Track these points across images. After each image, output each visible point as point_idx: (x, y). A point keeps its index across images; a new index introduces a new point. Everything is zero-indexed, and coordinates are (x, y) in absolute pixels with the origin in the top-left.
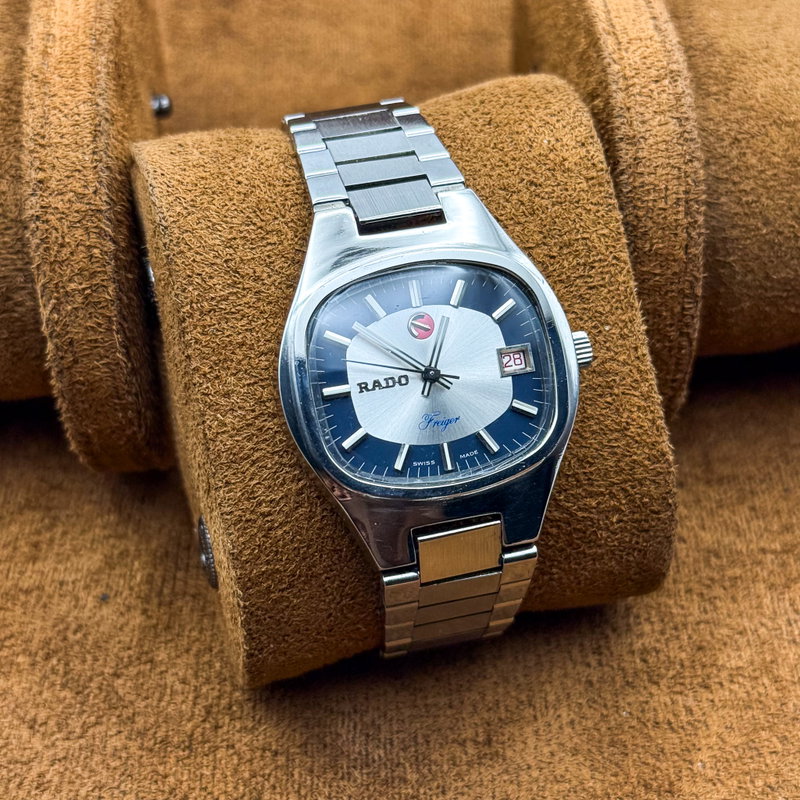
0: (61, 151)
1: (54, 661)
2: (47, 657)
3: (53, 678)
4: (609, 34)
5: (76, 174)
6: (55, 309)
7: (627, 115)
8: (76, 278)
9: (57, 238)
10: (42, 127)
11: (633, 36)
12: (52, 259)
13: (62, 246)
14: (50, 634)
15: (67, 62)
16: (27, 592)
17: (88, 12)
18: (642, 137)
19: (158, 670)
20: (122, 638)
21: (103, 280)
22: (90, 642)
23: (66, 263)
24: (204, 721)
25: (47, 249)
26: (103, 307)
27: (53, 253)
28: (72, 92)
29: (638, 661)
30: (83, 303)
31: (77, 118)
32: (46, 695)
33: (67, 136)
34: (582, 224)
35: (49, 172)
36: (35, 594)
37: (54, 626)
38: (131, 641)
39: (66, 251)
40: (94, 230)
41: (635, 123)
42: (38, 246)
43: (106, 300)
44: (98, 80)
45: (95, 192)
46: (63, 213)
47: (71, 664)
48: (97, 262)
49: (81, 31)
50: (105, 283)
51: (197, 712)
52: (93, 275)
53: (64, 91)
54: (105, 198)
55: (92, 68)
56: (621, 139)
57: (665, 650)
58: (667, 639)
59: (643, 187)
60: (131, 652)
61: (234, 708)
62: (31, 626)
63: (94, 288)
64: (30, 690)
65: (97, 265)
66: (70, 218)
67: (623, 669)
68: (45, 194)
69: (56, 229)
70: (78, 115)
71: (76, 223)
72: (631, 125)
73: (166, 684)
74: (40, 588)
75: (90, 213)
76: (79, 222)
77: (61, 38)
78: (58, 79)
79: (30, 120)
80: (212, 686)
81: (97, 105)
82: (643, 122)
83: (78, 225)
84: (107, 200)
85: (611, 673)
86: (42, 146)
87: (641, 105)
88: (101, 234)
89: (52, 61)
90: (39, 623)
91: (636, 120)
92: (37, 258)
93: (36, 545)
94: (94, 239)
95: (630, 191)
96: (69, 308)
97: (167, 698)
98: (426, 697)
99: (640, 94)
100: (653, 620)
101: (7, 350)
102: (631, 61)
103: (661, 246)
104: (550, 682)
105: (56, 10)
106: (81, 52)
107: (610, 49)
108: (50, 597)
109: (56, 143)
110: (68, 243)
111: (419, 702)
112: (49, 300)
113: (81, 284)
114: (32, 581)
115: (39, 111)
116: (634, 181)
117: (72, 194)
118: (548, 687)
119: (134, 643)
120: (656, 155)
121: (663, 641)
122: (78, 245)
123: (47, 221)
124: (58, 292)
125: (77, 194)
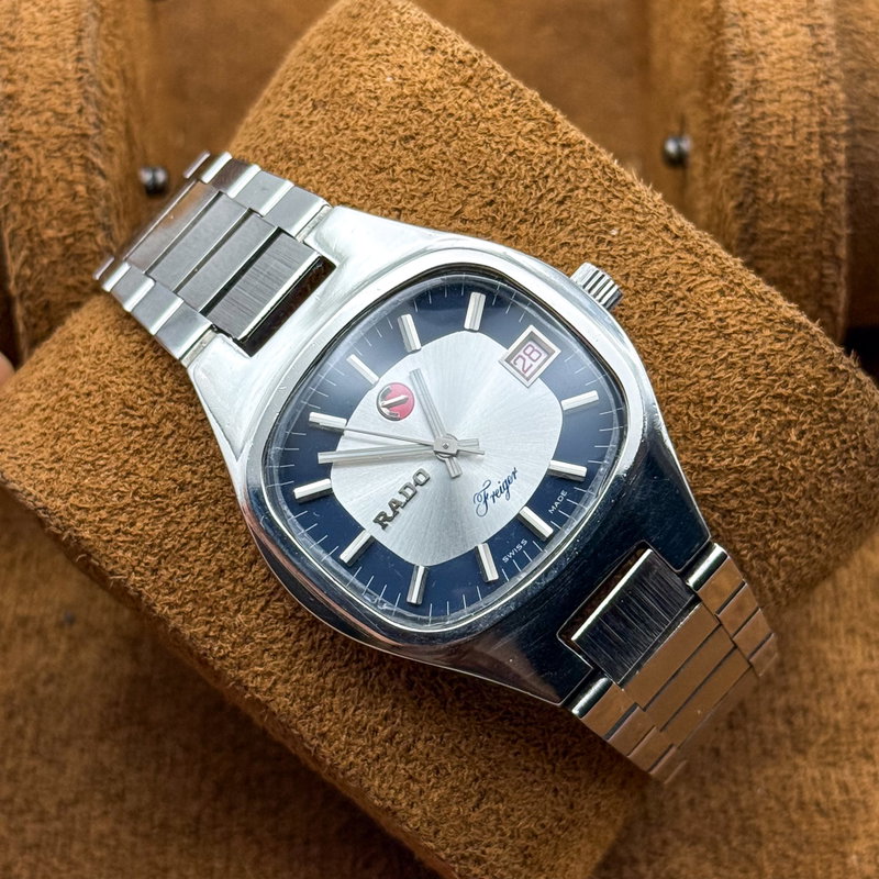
0: (35, 58)
5: (56, 87)
6: (27, 262)
8: (54, 223)
9: (30, 171)
10: (11, 25)
12: (24, 198)
13: (37, 181)
21: (90, 226)
23: (43, 202)
25: (17, 185)
26: (89, 261)
27: (26, 191)
30: (64, 255)
31: (55, 13)
35: (20, 84)
39: (41, 188)
40: (78, 161)
42: (6, 182)
43: (93, 252)
45: (80, 111)
46: (39, 138)
48: (82, 202)
50: (92, 230)
52: (77, 218)
54: (92, 119)
63: (78, 236)
65: (82, 206)
66: (47, 145)
68: (15, 114)
69: (30, 160)
71: (55, 151)
75: (74, 139)
76: (60, 149)
83: (58, 154)
84: (95, 121)
86: (12, 50)
88: (89, 166)
92: (4, 197)
94: (78, 173)
96: (45, 261)
109: (30, 47)
110: (46, 178)
113: (61, 230)
117: (49, 114)
122: (57, 180)
123: (18, 149)
124: (31, 241)
125: (56, 114)
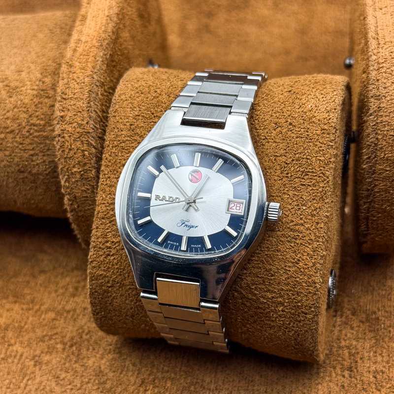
0: (72, 102)
1: (74, 348)
2: (71, 346)
3: (72, 356)
4: (374, 39)
5: (79, 114)
6: (67, 181)
7: (376, 83)
8: (76, 166)
9: (68, 146)
10: (66, 89)
11: (387, 40)
12: (65, 156)
13: (70, 150)
14: (75, 334)
15: (84, 55)
16: (68, 312)
17: (100, 28)
18: (384, 96)
19: (123, 357)
20: (108, 339)
21: (89, 167)
22: (93, 340)
23: (72, 158)
24: (140, 386)
25: (63, 151)
26: (89, 181)
27: (66, 153)
28: (83, 71)
29: (371, 377)
30: (80, 178)
32: (67, 365)
33: (76, 94)
34: (309, 151)
35: (66, 112)
36: (71, 313)
37: (77, 330)
38: (112, 341)
39: (72, 152)
40: (85, 142)
41: (380, 88)
42: (59, 150)
43: (91, 177)
44: (96, 65)
45: (87, 123)
46: (71, 133)
47: (82, 351)
48: (87, 158)
49: (95, 38)
50: (90, 169)
51: (137, 381)
52: (85, 164)
53: (79, 71)
54: (91, 126)
55: (95, 58)
56: (372, 96)
57: (388, 372)
58: (389, 367)
59: (381, 123)
60: (111, 347)
61: (156, 381)
62: (67, 329)
63: (85, 171)
64: (60, 362)
65: (87, 159)
66: (74, 136)
67: (362, 381)
68: (64, 124)
69: (68, 141)
70: (84, 83)
71: (77, 138)
72: (378, 89)
73: (125, 365)
74: (75, 310)
75: (84, 133)
76: (79, 138)
77: (85, 42)
78: (79, 64)
79: (61, 86)
80: (147, 368)
81: (93, 78)
82: (385, 88)
83: (78, 139)
84: (93, 127)
85: (355, 382)
86: (65, 99)
87: (385, 78)
88: (89, 144)
89: (77, 54)
90: (70, 328)
91: (381, 87)
92: (59, 155)
94: (85, 147)
95: (374, 125)
96: (74, 180)
97: (124, 373)
98: (254, 386)
99: (385, 73)
100: (383, 355)
101: (56, 196)
102: (383, 54)
103: (390, 155)
104: (321, 384)
105: (86, 27)
106: (92, 50)
107: (373, 47)
108: (78, 315)
109: (71, 98)
110: (73, 148)
111: (250, 388)
113: (79, 169)
115: (66, 80)
116: (377, 119)
117: (76, 124)
118: (320, 387)
119: (114, 342)
120: (391, 106)
121: (387, 367)
122: (78, 150)
123: (64, 137)
124: (68, 172)
125: (78, 124)
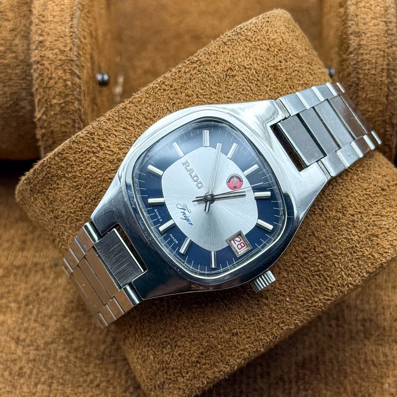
0: (52, 26)
5: (61, 39)
6: (45, 113)
9: (48, 74)
10: (43, 11)
12: (45, 86)
13: (50, 78)
21: (72, 99)
23: (53, 88)
25: (42, 80)
26: (71, 114)
27: (45, 83)
30: (60, 111)
31: (62, 6)
33: (57, 17)
35: (46, 37)
39: (52, 82)
40: (68, 71)
42: (37, 78)
43: (73, 110)
45: (70, 50)
46: (52, 61)
48: (69, 89)
50: (73, 101)
52: (67, 95)
54: (75, 53)
63: (67, 103)
66: (56, 64)
68: (43, 49)
71: (59, 66)
75: (67, 61)
76: (61, 66)
79: (37, 6)
83: (60, 68)
84: (77, 54)
86: (43, 22)
88: (73, 73)
92: (36, 85)
93: (24, 242)
94: (68, 76)
96: (52, 113)
109: (51, 21)
110: (54, 77)
112: (41, 109)
113: (59, 100)
114: (21, 262)
117: (57, 50)
122: (59, 79)
123: (43, 64)
124: (47, 104)
125: (60, 50)
